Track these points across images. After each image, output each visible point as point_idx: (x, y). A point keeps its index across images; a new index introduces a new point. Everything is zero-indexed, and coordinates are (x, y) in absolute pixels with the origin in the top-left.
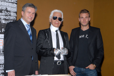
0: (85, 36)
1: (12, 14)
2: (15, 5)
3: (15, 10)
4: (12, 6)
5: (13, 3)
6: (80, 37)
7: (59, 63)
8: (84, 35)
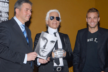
0: (94, 40)
1: (3, 14)
2: (6, 4)
3: (7, 10)
4: (3, 5)
5: (4, 2)
6: (88, 40)
7: (59, 69)
8: (92, 39)
